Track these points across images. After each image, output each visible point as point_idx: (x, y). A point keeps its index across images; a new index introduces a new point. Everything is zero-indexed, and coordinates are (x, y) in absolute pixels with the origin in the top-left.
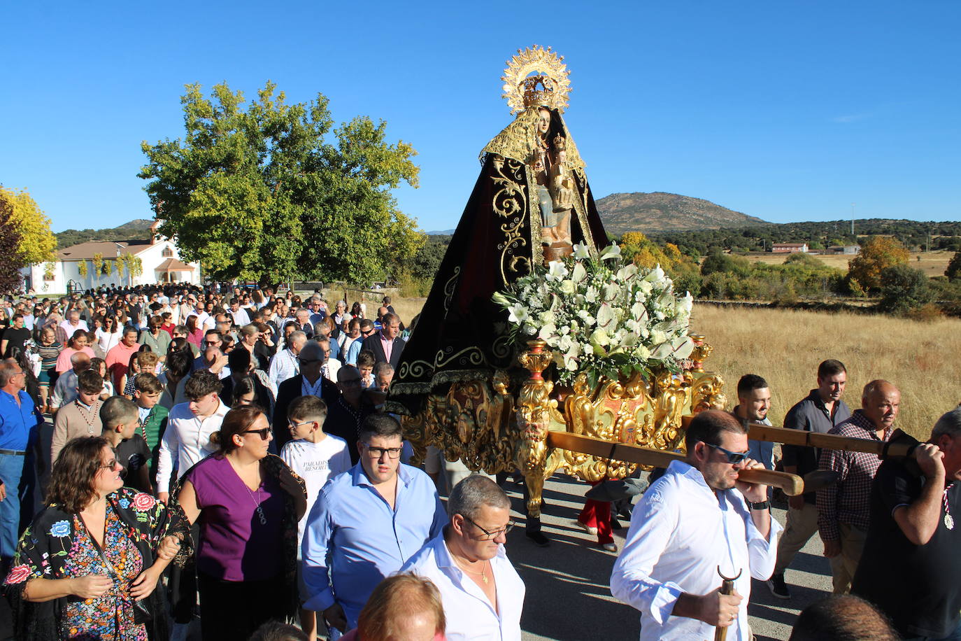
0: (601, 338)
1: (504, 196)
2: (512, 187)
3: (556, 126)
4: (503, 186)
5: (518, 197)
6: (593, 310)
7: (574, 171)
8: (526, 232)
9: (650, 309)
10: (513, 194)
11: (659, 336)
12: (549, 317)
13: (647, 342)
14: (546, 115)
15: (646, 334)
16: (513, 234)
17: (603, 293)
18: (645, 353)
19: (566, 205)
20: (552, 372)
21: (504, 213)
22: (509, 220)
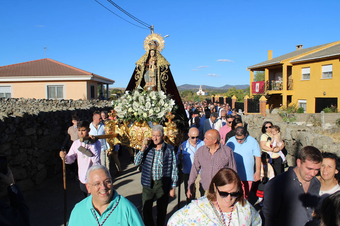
1: (137, 75)
4: (137, 72)
5: (139, 75)
7: (160, 66)
9: (152, 104)
10: (138, 74)
11: (151, 111)
15: (146, 110)
19: (152, 76)
21: (136, 79)
22: (137, 81)
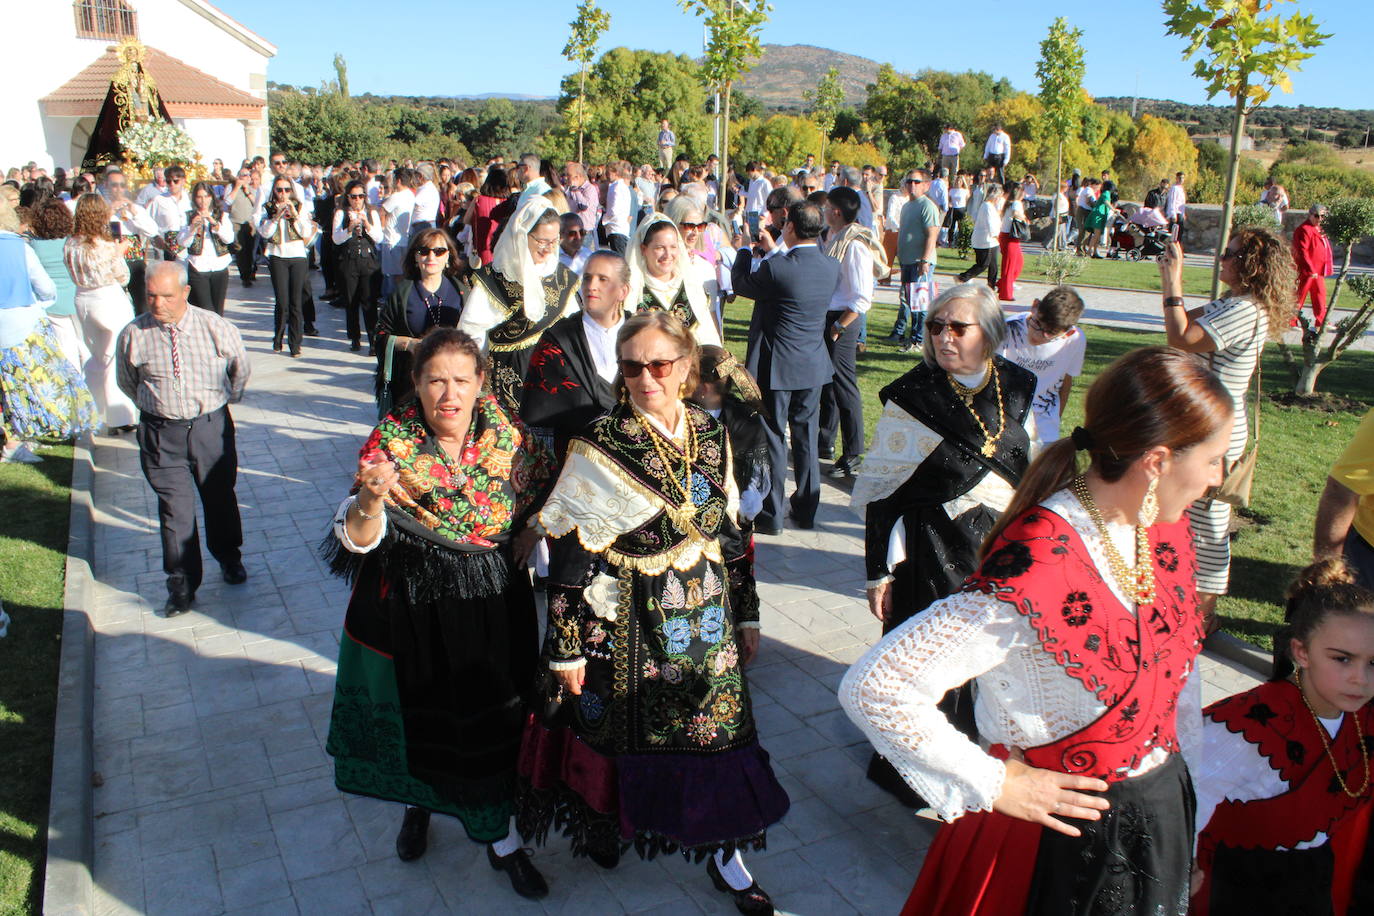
0: (153, 150)
1: (118, 98)
2: (122, 94)
3: (140, 69)
4: (118, 94)
5: (124, 98)
6: (151, 140)
8: (128, 111)
9: (175, 141)
10: (122, 97)
11: (177, 149)
12: (134, 142)
13: (174, 152)
14: (135, 64)
16: (123, 112)
17: (155, 134)
18: (172, 156)
19: (145, 101)
20: (134, 160)
21: (119, 104)
22: (121, 107)
